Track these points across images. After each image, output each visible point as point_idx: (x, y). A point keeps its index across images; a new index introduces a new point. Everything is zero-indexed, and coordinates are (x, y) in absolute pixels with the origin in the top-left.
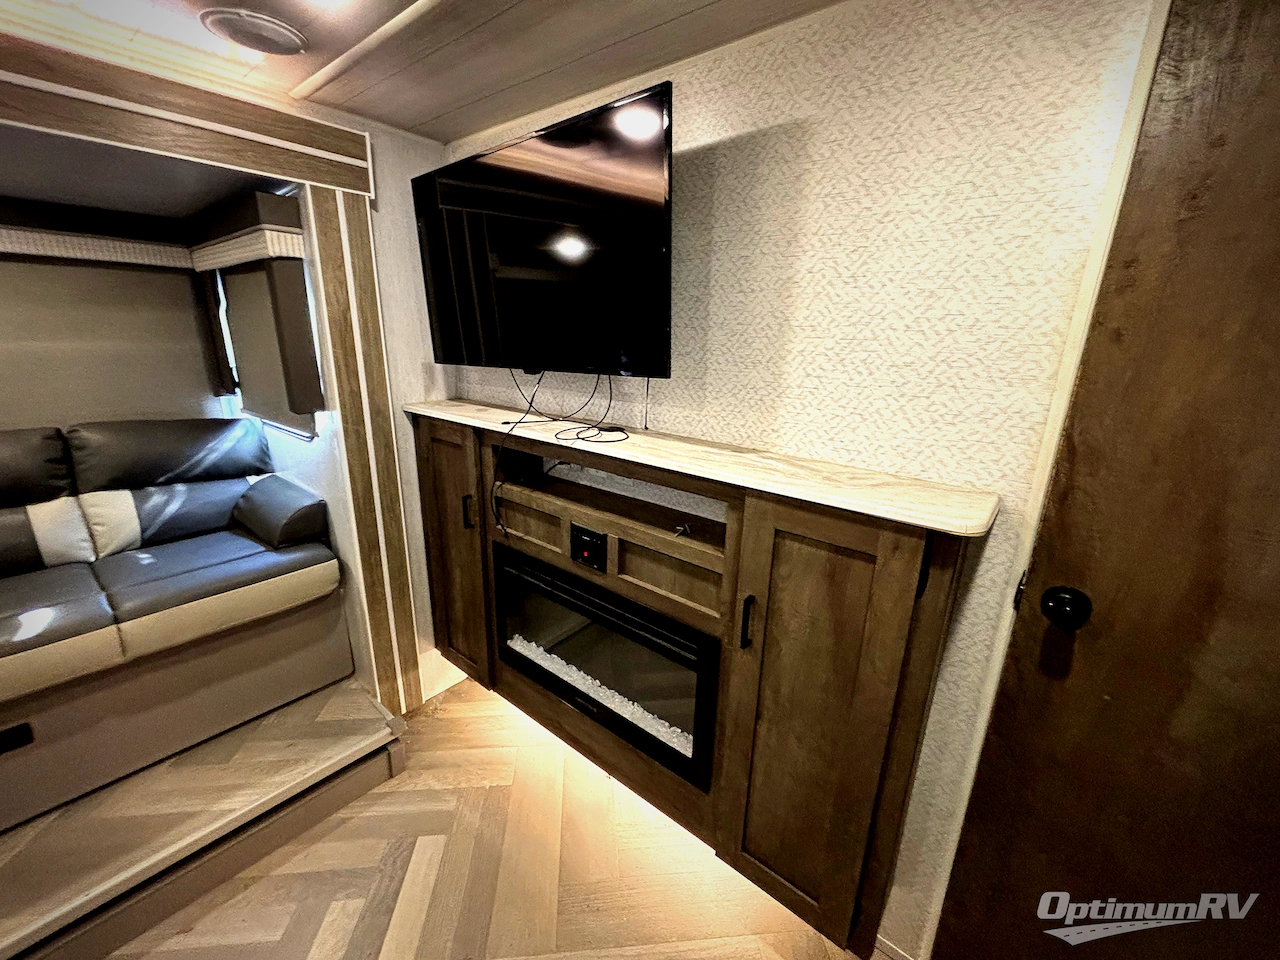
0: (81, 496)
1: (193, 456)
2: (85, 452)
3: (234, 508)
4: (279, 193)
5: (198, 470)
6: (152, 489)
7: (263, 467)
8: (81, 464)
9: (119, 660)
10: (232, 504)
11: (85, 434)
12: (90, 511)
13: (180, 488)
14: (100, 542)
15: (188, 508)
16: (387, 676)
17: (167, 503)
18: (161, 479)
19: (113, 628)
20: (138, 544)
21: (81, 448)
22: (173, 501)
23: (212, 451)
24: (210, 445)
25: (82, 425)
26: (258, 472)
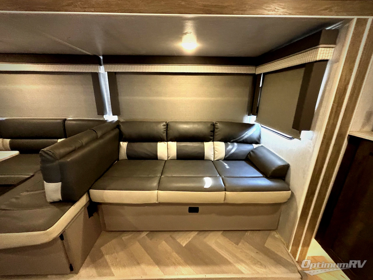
0: (214, 142)
1: (241, 135)
2: (218, 130)
3: (248, 154)
4: (327, 29)
5: (241, 140)
6: (229, 143)
7: (258, 141)
8: (216, 133)
9: (223, 202)
10: (248, 153)
11: (218, 124)
12: (215, 147)
13: (236, 144)
14: (216, 156)
15: (237, 151)
16: (296, 244)
17: (232, 149)
18: (232, 141)
19: (224, 192)
20: (223, 159)
21: (217, 129)
22: (234, 148)
23: (247, 134)
24: (246, 132)
25: (218, 122)
26: (257, 143)
